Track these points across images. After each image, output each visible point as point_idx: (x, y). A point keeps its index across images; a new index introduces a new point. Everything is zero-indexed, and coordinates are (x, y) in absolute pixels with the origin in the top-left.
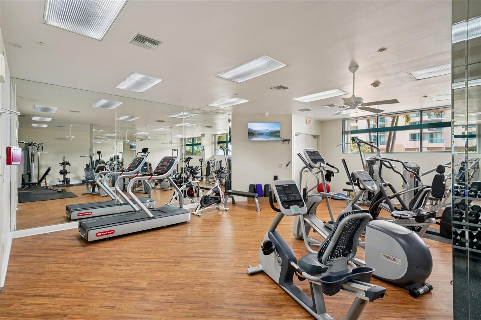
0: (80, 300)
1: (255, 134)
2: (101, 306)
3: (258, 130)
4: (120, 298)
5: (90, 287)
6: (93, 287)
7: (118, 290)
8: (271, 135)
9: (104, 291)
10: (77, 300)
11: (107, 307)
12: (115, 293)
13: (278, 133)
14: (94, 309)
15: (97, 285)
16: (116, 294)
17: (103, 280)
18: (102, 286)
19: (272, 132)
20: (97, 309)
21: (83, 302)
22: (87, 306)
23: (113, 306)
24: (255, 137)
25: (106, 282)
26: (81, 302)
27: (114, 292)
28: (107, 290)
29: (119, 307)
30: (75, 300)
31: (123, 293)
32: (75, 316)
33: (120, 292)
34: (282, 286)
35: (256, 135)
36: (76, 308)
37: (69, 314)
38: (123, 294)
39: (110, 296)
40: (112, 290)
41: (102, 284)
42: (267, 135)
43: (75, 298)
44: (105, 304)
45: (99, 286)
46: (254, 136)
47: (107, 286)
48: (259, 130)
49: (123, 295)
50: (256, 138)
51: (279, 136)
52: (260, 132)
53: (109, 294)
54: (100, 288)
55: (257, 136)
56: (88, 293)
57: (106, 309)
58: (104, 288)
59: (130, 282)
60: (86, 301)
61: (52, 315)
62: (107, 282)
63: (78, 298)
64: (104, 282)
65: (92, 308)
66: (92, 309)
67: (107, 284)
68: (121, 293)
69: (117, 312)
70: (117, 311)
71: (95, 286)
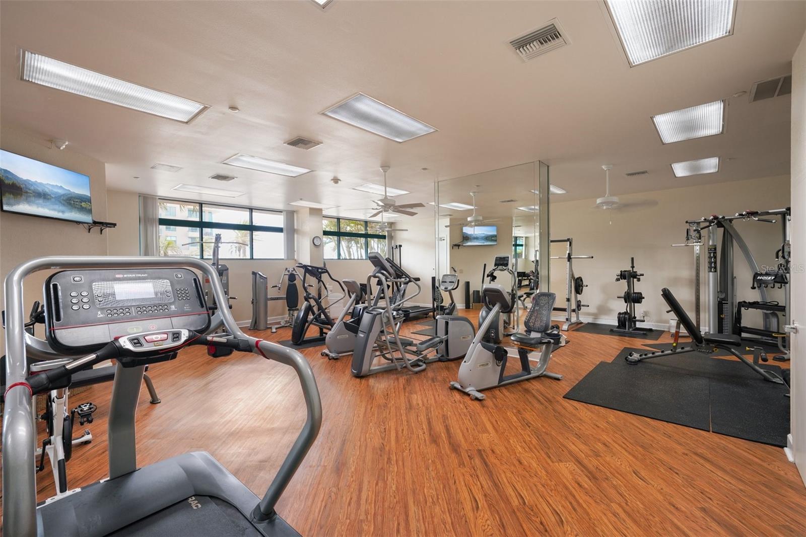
0: (670, 516)
1: (27, 192)
2: (648, 484)
3: (33, 180)
4: (617, 475)
5: (639, 525)
6: (635, 521)
7: (606, 485)
8: (70, 204)
9: (626, 500)
10: (676, 521)
11: (642, 478)
12: (614, 485)
13: (85, 202)
14: (660, 488)
15: (624, 521)
16: (614, 482)
17: (606, 521)
18: (620, 511)
19: (71, 197)
20: (656, 485)
21: (667, 509)
22: (667, 499)
23: (634, 474)
24: (29, 202)
25: (607, 512)
26: (671, 512)
27: (615, 487)
28: (618, 499)
29: (629, 467)
30: (679, 524)
31: (606, 477)
32: (690, 498)
33: (606, 481)
34: (502, 382)
35: (30, 196)
36: (684, 509)
37: (697, 507)
38: (606, 475)
39: (626, 487)
40: (613, 492)
41: (615, 514)
42: (61, 202)
43: (678, 528)
44: (641, 482)
45: (623, 515)
46: (24, 197)
47: (612, 504)
48: (35, 183)
49: (609, 474)
50: (30, 205)
51: (89, 211)
52: (40, 189)
53: (623, 490)
54: (625, 511)
55: (33, 199)
56: (651, 518)
57: (646, 477)
58: (619, 505)
59: (576, 482)
60: (661, 506)
61: (726, 526)
62: (605, 512)
63: (673, 522)
64: (611, 515)
65: (661, 491)
66: (662, 489)
67: (608, 506)
68: (607, 479)
69: (636, 465)
70: (635, 467)
71: (629, 522)
